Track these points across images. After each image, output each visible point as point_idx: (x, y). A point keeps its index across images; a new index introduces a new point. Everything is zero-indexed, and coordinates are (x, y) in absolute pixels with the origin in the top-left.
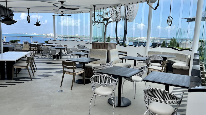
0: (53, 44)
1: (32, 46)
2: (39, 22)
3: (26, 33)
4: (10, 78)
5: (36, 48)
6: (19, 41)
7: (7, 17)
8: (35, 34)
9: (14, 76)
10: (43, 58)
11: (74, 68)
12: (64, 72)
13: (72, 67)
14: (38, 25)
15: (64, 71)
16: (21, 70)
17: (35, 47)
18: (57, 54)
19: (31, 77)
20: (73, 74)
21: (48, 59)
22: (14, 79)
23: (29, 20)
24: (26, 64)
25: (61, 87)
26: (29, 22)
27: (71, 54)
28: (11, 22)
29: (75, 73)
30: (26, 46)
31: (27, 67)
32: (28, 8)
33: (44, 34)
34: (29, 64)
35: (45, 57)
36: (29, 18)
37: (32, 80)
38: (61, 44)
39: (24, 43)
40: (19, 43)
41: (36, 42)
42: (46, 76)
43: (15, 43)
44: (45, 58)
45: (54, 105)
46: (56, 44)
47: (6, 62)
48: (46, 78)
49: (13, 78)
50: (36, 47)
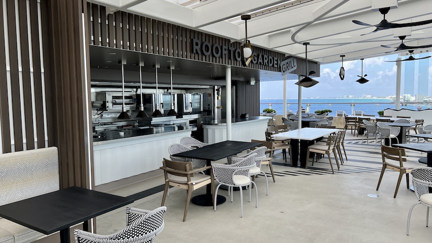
0: (391, 117)
1: (350, 120)
2: (366, 75)
3: (351, 96)
4: (303, 166)
5: (356, 126)
6: (330, 111)
7: (306, 77)
8: (369, 97)
9: (309, 164)
10: (366, 143)
11: (401, 160)
12: (385, 166)
13: (398, 157)
14: (362, 81)
15: (384, 163)
16: (321, 158)
17: (354, 123)
18: (392, 136)
19: (332, 169)
20: (400, 170)
21: (375, 146)
22: (309, 168)
23: (342, 76)
24: (326, 148)
25: (377, 190)
26: (342, 79)
27: (425, 138)
28: (310, 83)
29: (402, 168)
30: (340, 120)
31: (327, 152)
32: (343, 56)
33: (390, 97)
34: (332, 147)
35: (371, 142)
36: (342, 72)
37: (333, 174)
38: (410, 118)
39: (338, 115)
40: (330, 115)
41: (360, 113)
42: (359, 171)
43: (321, 116)
44: (369, 144)
45: (354, 210)
46: (397, 117)
47: (300, 141)
48: (357, 174)
49: (306, 167)
50: (357, 123)
